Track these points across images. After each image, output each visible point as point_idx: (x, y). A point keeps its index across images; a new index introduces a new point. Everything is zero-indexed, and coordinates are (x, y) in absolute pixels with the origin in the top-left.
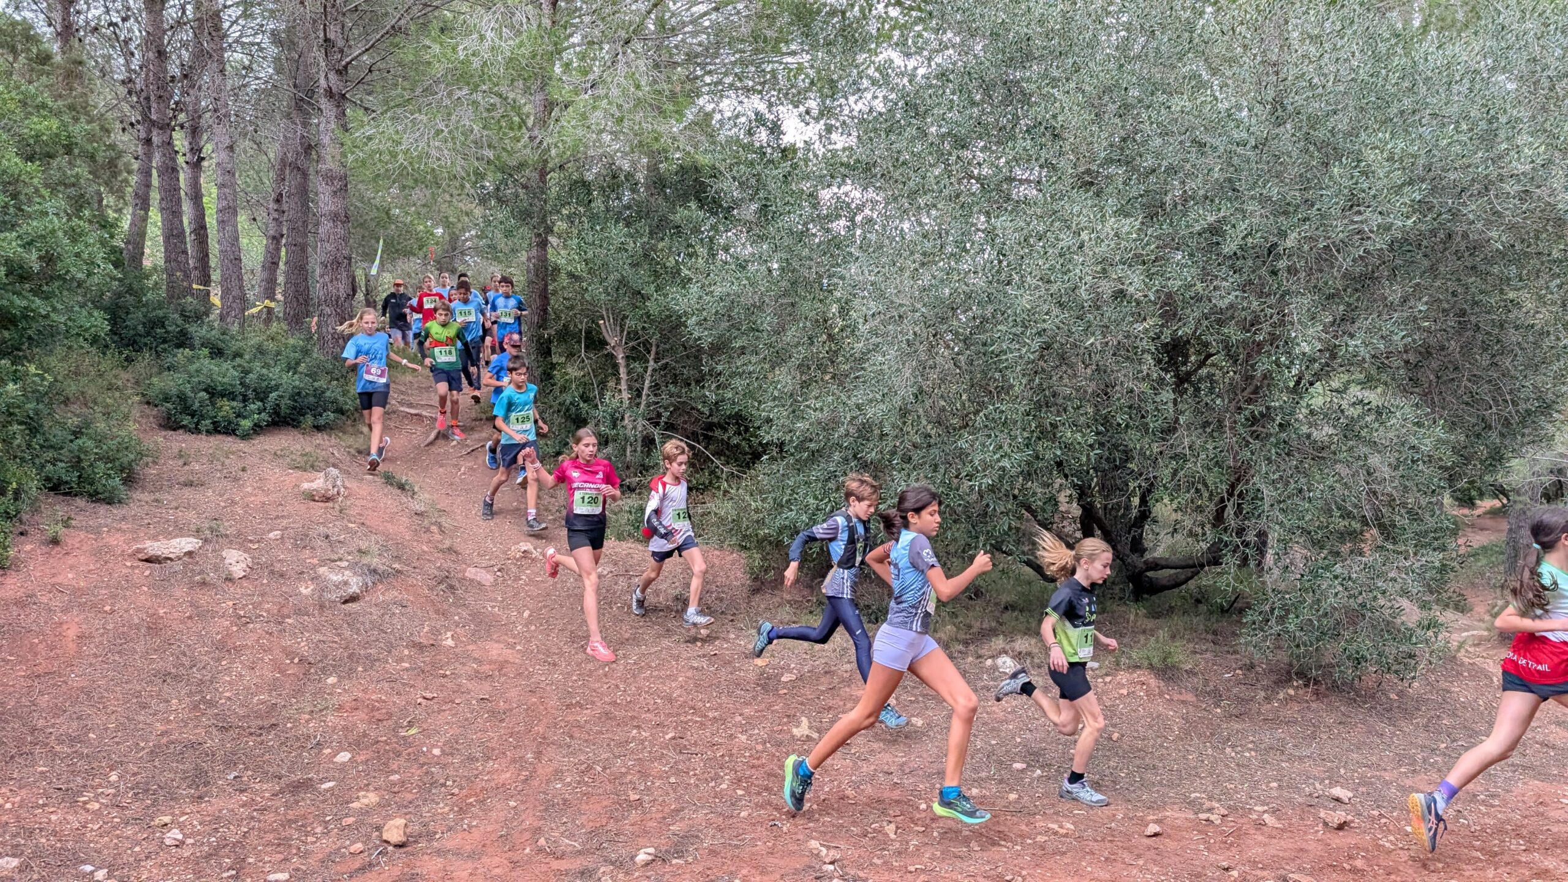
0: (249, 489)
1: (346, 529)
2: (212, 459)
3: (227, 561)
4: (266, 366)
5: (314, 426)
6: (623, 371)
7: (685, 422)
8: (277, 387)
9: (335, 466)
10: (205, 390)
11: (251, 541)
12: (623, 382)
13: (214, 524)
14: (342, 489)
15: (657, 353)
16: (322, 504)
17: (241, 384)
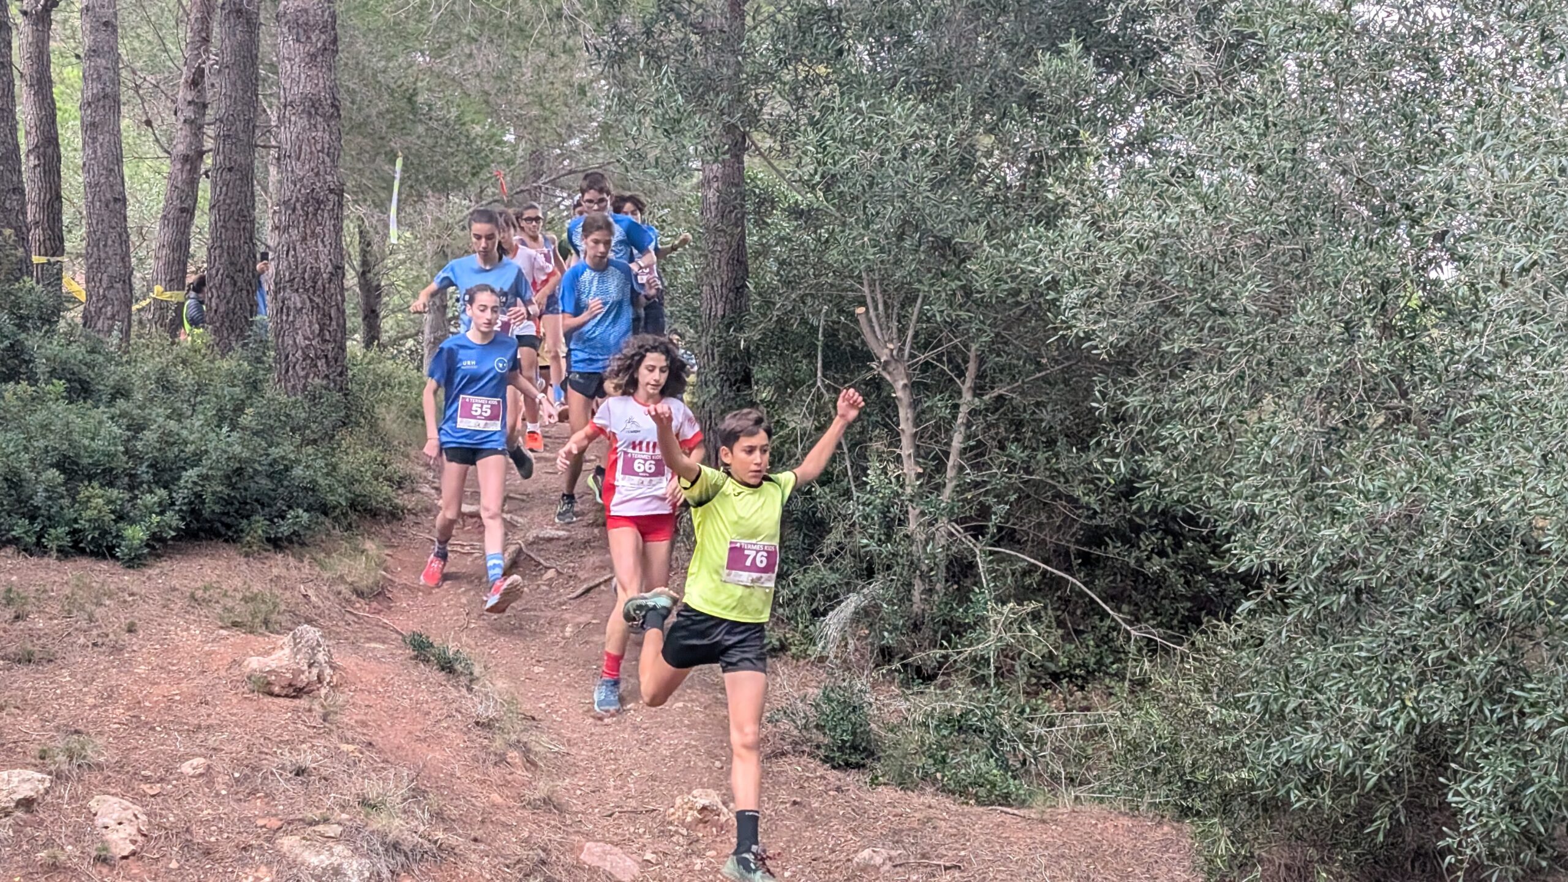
0: (142, 669)
1: (335, 754)
2: (70, 607)
3: (99, 821)
4: (178, 416)
5: (269, 540)
6: (905, 415)
7: (1040, 526)
8: (196, 459)
9: (309, 621)
10: (58, 466)
11: (146, 779)
12: (905, 440)
13: (74, 742)
14: (328, 671)
15: (980, 376)
16: (287, 702)
17: (126, 452)
